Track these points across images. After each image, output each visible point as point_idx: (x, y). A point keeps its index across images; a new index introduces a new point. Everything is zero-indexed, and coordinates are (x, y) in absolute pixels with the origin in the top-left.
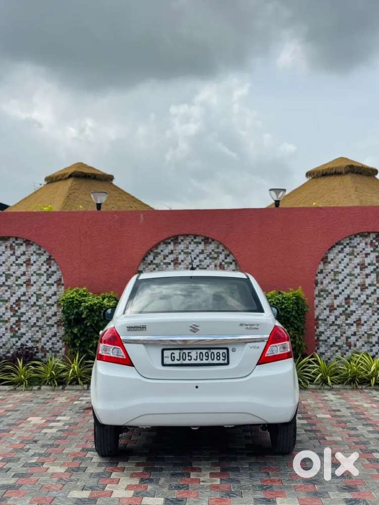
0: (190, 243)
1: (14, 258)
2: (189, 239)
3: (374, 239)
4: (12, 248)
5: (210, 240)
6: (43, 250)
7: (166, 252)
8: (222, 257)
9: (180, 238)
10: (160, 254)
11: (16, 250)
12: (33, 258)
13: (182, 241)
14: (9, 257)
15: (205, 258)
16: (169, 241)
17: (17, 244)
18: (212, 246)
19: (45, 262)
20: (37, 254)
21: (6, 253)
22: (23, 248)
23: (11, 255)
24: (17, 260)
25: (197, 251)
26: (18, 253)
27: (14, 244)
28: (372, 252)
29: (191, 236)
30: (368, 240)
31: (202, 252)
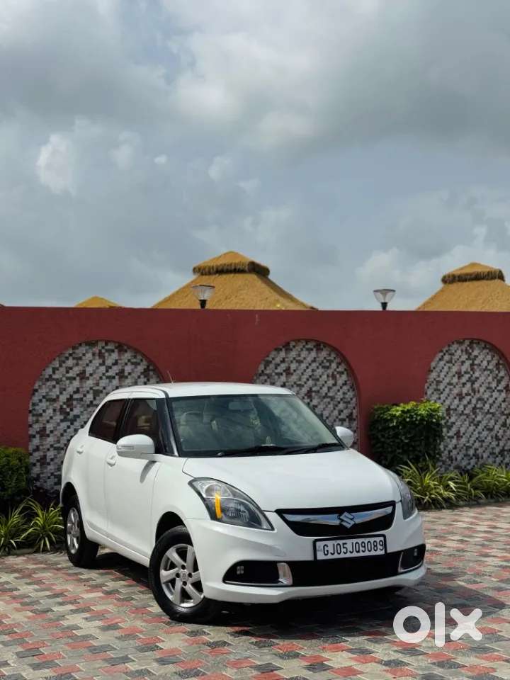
0: (302, 350)
1: (103, 369)
2: (301, 345)
3: (468, 346)
4: (101, 355)
5: (322, 347)
6: (139, 357)
7: (278, 360)
8: (334, 365)
9: (293, 344)
10: (271, 362)
11: (106, 358)
12: (128, 369)
13: (294, 347)
14: (97, 368)
15: (318, 368)
16: (281, 347)
17: (107, 351)
18: (324, 354)
19: (142, 373)
20: (132, 363)
21: (94, 362)
22: (115, 356)
23: (100, 365)
24: (107, 371)
25: (309, 359)
26: (109, 362)
27: (103, 351)
28: (467, 359)
29: (303, 341)
30: (464, 347)
31: (314, 361)
